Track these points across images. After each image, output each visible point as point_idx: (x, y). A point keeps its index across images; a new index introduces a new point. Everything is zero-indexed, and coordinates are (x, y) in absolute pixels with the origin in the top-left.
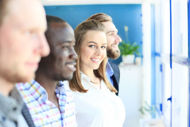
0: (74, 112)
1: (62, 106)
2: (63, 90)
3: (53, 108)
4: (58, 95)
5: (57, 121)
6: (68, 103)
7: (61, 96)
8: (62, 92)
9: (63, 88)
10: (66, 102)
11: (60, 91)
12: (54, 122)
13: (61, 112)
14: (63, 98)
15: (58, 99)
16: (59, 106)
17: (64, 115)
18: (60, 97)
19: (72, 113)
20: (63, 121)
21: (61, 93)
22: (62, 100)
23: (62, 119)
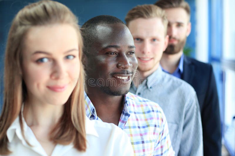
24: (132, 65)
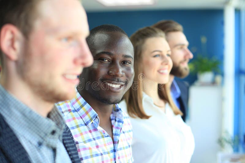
0: (130, 144)
1: (116, 135)
2: (120, 115)
3: (106, 137)
4: (113, 121)
5: (108, 153)
6: (124, 132)
7: (117, 123)
8: (119, 119)
9: (120, 114)
10: (122, 131)
11: (116, 117)
12: (105, 153)
13: (114, 142)
14: (119, 125)
15: (112, 127)
16: (112, 135)
17: (118, 146)
18: (115, 124)
19: (128, 145)
20: (115, 153)
21: (117, 119)
22: (117, 128)
23: (115, 151)
24: (124, 74)
